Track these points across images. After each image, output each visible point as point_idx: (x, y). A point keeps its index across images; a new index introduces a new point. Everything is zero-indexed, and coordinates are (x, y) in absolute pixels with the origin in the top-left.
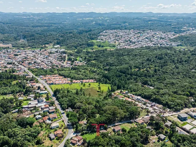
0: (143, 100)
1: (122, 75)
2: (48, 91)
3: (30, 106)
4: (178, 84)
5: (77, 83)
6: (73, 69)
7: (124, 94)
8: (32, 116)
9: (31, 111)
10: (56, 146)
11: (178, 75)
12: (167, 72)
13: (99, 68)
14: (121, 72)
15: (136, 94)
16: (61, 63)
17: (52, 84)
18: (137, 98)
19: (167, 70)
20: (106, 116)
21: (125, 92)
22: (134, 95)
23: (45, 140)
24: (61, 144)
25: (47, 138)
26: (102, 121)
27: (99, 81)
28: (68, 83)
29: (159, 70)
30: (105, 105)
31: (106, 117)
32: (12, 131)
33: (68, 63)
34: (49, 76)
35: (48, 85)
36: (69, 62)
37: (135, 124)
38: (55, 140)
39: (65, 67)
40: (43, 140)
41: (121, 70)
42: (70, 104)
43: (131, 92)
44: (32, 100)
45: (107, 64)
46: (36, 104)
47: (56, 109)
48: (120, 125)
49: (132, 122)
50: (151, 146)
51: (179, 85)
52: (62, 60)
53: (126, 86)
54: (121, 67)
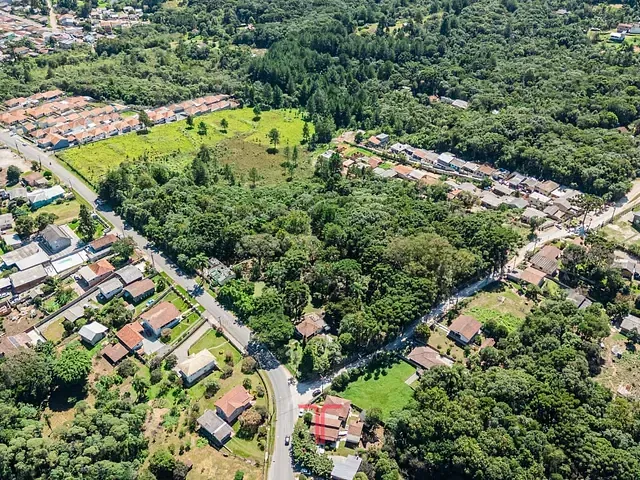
0: (466, 169)
1: (327, 63)
2: (65, 187)
3: (18, 280)
4: (546, 78)
5: (164, 121)
6: (105, 53)
7: (373, 145)
8: (53, 329)
9: (36, 303)
10: (258, 471)
11: (524, 38)
12: (482, 31)
13: (211, 33)
14: (319, 47)
15: (426, 142)
16: (35, 24)
17: (64, 145)
18: (439, 161)
19: (480, 22)
20: (409, 285)
21: (375, 137)
22: (415, 146)
23: (188, 449)
24: (274, 457)
25: (193, 439)
26: (407, 315)
27: (246, 99)
28: (128, 130)
29: (454, 25)
30: (369, 226)
31: (414, 290)
32: (15, 452)
33: (67, 25)
34: (23, 101)
35: (46, 155)
36: (70, 17)
37: (514, 290)
38: (237, 444)
39: (63, 47)
40: (181, 454)
41: (316, 41)
42: (211, 243)
43: (398, 133)
44: (15, 247)
45: (237, 11)
46: (44, 264)
47: (150, 272)
48: (464, 305)
49: (499, 282)
50: (614, 374)
51: (552, 80)
52: (32, 12)
53: (367, 109)
54: (306, 22)
